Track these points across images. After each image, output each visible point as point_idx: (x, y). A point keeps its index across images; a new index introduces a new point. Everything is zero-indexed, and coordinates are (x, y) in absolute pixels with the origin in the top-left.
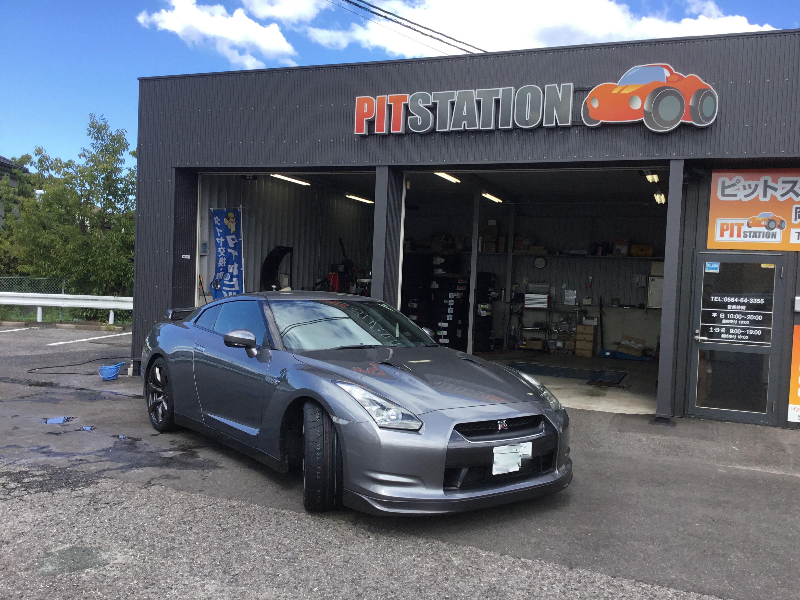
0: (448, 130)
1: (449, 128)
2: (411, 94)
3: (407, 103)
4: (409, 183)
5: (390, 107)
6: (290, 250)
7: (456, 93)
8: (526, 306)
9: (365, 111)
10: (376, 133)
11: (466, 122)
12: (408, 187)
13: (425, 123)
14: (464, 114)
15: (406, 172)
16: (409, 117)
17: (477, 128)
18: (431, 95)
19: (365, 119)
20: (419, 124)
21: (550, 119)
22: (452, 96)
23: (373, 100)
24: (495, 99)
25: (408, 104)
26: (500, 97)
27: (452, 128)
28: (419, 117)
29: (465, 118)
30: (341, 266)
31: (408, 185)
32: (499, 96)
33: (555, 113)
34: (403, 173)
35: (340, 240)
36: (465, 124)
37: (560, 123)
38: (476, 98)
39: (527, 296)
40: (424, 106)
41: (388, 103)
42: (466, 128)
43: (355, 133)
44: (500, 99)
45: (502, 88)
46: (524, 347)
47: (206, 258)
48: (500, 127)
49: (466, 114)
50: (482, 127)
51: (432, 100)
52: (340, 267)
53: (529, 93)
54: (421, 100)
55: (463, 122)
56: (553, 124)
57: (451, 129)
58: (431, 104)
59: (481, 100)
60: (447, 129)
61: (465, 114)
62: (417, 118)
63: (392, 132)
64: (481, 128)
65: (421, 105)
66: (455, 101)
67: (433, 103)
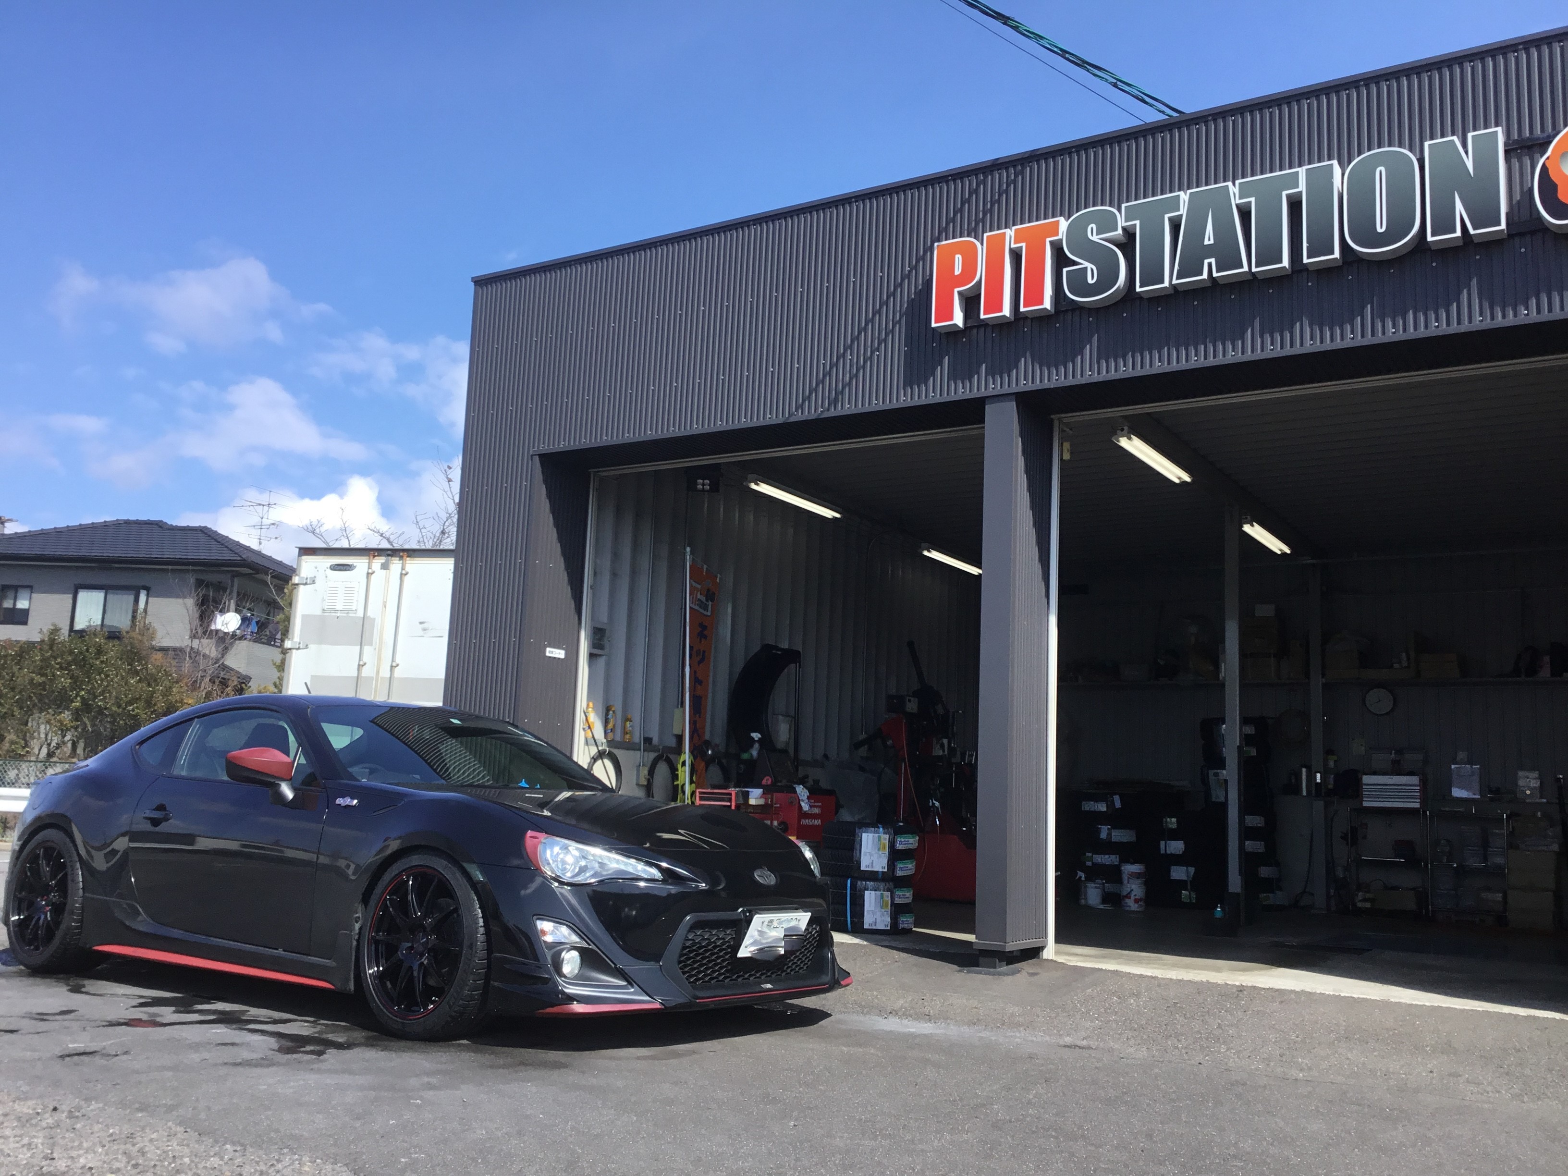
0: (1166, 284)
1: (1169, 279)
2: (1067, 220)
3: (1060, 237)
4: (1067, 445)
5: (1016, 256)
6: (793, 656)
7: (1184, 197)
8: (1365, 804)
9: (957, 271)
10: (982, 316)
11: (1213, 260)
12: (1067, 456)
13: (1108, 276)
14: (1206, 242)
15: (1059, 419)
16: (1065, 270)
17: (1246, 268)
18: (1119, 210)
19: (956, 290)
20: (1090, 281)
21: (1444, 223)
22: (1175, 204)
23: (975, 246)
24: (1288, 196)
25: (1061, 240)
26: (1302, 187)
27: (1177, 278)
28: (1090, 266)
29: (1209, 251)
30: (912, 699)
31: (1065, 451)
32: (1298, 187)
33: (1459, 207)
34: (1052, 420)
35: (911, 644)
36: (1210, 265)
37: (1475, 228)
38: (1235, 200)
39: (1367, 779)
40: (1102, 239)
41: (1013, 246)
42: (1215, 274)
43: (934, 325)
44: (1301, 192)
45: (1305, 168)
46: (1368, 905)
47: (602, 661)
48: (1306, 260)
49: (1212, 242)
50: (1257, 266)
51: (1121, 222)
52: (910, 701)
53: (1382, 169)
54: (1094, 226)
55: (1206, 262)
56: (1454, 231)
57: (1175, 282)
58: (1120, 231)
59: (1250, 202)
60: (1162, 282)
61: (1209, 239)
62: (1086, 268)
63: (1022, 309)
64: (1254, 270)
65: (1095, 238)
66: (1181, 215)
67: (1124, 229)
